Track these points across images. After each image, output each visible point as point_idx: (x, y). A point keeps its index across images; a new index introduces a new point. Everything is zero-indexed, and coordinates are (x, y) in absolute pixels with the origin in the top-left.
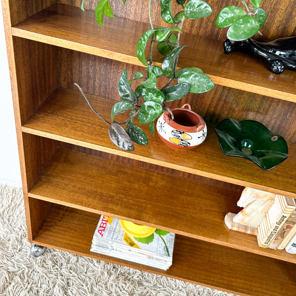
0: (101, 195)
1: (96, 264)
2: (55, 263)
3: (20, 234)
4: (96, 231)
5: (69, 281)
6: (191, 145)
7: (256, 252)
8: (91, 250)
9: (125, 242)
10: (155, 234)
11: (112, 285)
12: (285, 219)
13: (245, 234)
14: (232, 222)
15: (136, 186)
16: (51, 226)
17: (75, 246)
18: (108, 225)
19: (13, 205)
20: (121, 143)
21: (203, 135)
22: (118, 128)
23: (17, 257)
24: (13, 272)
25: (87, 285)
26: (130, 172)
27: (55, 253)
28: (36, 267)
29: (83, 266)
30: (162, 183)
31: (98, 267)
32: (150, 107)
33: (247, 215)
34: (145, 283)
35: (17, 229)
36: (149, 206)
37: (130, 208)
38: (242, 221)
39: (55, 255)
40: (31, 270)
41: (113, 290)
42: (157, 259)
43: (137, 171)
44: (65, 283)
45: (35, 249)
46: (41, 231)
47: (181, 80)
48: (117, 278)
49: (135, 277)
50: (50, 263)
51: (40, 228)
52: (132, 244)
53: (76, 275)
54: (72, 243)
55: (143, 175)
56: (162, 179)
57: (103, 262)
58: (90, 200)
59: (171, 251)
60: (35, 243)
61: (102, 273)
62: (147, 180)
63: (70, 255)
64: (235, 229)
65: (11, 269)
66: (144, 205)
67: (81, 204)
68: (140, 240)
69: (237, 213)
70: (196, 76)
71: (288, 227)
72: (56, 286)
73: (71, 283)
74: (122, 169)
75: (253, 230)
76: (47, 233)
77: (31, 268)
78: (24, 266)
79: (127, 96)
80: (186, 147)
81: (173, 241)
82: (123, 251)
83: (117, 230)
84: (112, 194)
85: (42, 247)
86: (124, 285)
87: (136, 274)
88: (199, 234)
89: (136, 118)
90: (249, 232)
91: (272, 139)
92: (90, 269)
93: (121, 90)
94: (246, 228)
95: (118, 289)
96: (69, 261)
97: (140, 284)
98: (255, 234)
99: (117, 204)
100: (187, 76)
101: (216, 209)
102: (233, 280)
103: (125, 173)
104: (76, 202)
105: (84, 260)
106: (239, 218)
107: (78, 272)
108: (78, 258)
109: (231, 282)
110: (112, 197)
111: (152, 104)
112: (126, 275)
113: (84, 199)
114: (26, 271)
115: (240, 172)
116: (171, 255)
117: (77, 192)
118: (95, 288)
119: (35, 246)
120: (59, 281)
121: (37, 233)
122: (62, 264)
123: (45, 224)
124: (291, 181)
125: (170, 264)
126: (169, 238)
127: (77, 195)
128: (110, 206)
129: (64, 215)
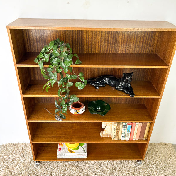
0: (57, 137)
1: (60, 163)
2: (45, 167)
3: (29, 160)
4: (58, 150)
5: (52, 171)
6: (81, 113)
7: (111, 142)
8: (58, 158)
9: (69, 152)
10: (79, 146)
11: (68, 169)
12: (116, 129)
13: (107, 137)
14: (103, 134)
15: (68, 130)
16: (41, 153)
17: (51, 158)
18: (62, 147)
19: (23, 150)
20: (59, 120)
21: (84, 109)
22: (57, 116)
23: (31, 168)
24: (31, 173)
25: (59, 171)
26: (65, 126)
27: (44, 163)
28: (39, 170)
29: (56, 165)
30: (77, 127)
31: (61, 164)
32: (64, 109)
33: (106, 131)
34: (80, 166)
35: (28, 158)
36: (74, 136)
37: (68, 138)
38: (105, 133)
39: (44, 164)
40: (37, 171)
41: (69, 171)
42: (81, 155)
43: (68, 125)
44: (51, 173)
45: (36, 164)
46: (37, 156)
47: (70, 100)
48: (69, 166)
49: (76, 164)
50: (43, 167)
51: (37, 155)
52: (71, 152)
53: (54, 169)
54: (50, 157)
55: (70, 126)
56: (77, 125)
57: (63, 162)
58: (53, 139)
59: (86, 150)
60: (36, 161)
61: (64, 166)
62: (72, 127)
63: (50, 162)
64: (104, 136)
65: (30, 173)
66: (72, 136)
67: (51, 141)
68: (74, 149)
69: (103, 131)
70: (74, 98)
71: (118, 131)
72: (48, 174)
73: (53, 172)
74: (62, 126)
75: (110, 135)
76: (40, 156)
77: (37, 170)
78: (34, 170)
79: (58, 106)
80: (79, 114)
81: (86, 147)
82: (69, 155)
83: (65, 148)
84: (60, 135)
85: (39, 162)
86: (72, 168)
87: (76, 163)
88: (92, 141)
89: (61, 112)
90: (108, 136)
91: (106, 105)
92: (59, 165)
93: (56, 106)
94: (107, 135)
95: (70, 170)
96: (50, 165)
97: (78, 166)
98: (111, 136)
99: (63, 138)
100: (72, 98)
101: (97, 132)
102: (111, 156)
103: (64, 127)
104: (49, 141)
105: (55, 163)
106: (104, 132)
107: (55, 167)
108: (53, 163)
109: (110, 156)
110: (61, 136)
111: (65, 108)
112: (72, 164)
113: (51, 139)
114: (35, 172)
115: (97, 118)
116: (86, 152)
117: (48, 138)
118: (62, 172)
119: (37, 162)
120: (48, 172)
121: (36, 157)
122: (48, 166)
123: (38, 153)
124: (113, 117)
125: (86, 155)
126: (85, 146)
127: (49, 138)
128: (61, 139)
129: (44, 148)
